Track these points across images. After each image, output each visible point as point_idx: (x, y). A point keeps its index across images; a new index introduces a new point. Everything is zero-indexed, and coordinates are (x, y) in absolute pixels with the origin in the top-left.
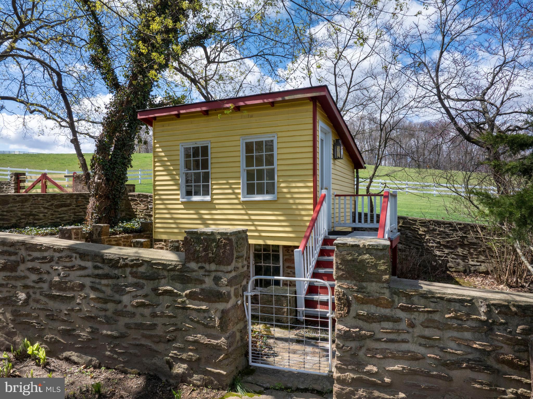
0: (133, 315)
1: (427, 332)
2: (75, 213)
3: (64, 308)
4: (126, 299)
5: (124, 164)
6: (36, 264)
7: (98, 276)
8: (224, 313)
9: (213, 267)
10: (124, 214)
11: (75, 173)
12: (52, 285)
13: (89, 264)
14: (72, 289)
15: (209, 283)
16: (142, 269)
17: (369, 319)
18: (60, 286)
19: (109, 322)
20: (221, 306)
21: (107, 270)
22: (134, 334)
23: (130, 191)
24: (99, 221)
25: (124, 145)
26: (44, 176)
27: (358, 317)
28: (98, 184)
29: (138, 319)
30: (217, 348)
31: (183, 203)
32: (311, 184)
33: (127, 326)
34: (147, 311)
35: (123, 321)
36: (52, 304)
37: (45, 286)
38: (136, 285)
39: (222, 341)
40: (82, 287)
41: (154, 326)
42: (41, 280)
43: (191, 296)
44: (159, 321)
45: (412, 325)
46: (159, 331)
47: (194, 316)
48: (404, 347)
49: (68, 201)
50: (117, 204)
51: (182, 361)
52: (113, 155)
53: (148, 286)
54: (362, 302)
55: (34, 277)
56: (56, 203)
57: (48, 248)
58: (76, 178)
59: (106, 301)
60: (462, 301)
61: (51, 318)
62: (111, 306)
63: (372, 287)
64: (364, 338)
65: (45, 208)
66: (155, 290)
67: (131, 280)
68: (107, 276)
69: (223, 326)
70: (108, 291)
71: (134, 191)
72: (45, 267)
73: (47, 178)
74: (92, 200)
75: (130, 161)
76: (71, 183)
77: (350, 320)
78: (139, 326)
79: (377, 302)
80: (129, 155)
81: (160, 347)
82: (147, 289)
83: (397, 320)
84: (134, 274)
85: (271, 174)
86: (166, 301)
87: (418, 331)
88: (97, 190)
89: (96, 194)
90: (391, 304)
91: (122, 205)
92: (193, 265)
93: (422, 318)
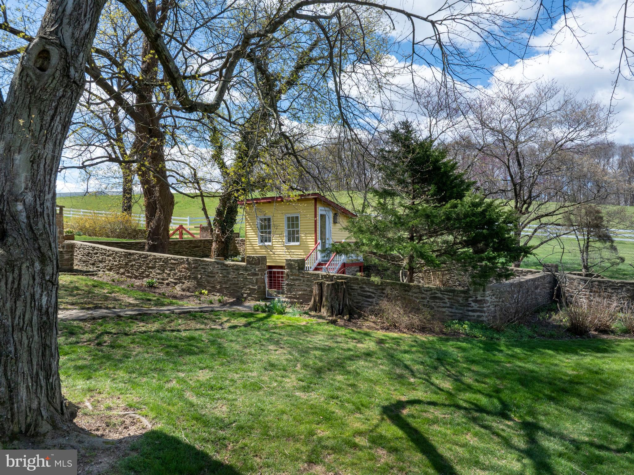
0: (232, 281)
1: (307, 283)
2: (203, 251)
3: (212, 279)
4: (230, 276)
5: (232, 222)
6: (204, 266)
7: (222, 269)
8: (257, 279)
9: (254, 266)
10: (232, 252)
11: (201, 225)
12: (208, 273)
13: (220, 266)
14: (214, 274)
15: (253, 271)
16: (235, 267)
17: (293, 280)
18: (211, 273)
19: (225, 283)
20: (256, 277)
21: (225, 267)
22: (232, 286)
23: (237, 237)
24: (218, 256)
25: (232, 211)
26: (181, 227)
27: (291, 279)
28: (218, 235)
29: (234, 282)
30: (255, 289)
31: (259, 246)
32: (314, 238)
33: (231, 284)
34: (236, 279)
35: (229, 283)
36: (209, 279)
37: (206, 273)
38: (233, 272)
39: (256, 287)
40: (218, 273)
41: (238, 284)
42: (205, 271)
43: (248, 275)
44: (239, 282)
45: (304, 281)
46: (239, 285)
47: (249, 280)
48: (302, 287)
49: (199, 244)
50: (228, 246)
51: (246, 293)
52: (226, 217)
53: (236, 272)
54: (292, 275)
55: (203, 270)
56: (192, 245)
57: (207, 261)
58: (202, 229)
59: (224, 277)
60: (315, 274)
61: (208, 282)
62: (226, 278)
63: (294, 271)
64: (293, 285)
65: (186, 248)
66: (238, 273)
67: (232, 270)
68: (225, 269)
69: (257, 283)
70: (225, 274)
71: (239, 237)
72: (206, 267)
73: (183, 228)
74: (214, 244)
75: (235, 220)
76: (199, 232)
77: (289, 280)
78: (234, 284)
79: (295, 275)
80: (235, 217)
81: (240, 290)
82: (236, 273)
83: (300, 280)
84: (233, 269)
85: (298, 231)
86: (241, 276)
87: (305, 283)
88: (217, 238)
89: (217, 241)
90: (299, 276)
91: (231, 247)
92: (249, 266)
93: (306, 279)
